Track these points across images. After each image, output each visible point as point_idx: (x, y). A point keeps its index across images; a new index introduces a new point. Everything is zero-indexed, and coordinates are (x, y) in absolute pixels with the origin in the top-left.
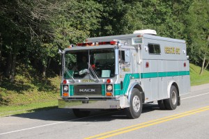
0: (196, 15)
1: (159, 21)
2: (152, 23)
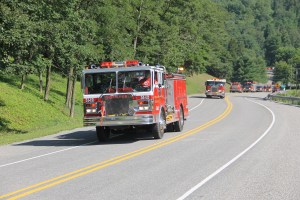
0: (115, 8)
1: (57, 15)
2: (46, 18)
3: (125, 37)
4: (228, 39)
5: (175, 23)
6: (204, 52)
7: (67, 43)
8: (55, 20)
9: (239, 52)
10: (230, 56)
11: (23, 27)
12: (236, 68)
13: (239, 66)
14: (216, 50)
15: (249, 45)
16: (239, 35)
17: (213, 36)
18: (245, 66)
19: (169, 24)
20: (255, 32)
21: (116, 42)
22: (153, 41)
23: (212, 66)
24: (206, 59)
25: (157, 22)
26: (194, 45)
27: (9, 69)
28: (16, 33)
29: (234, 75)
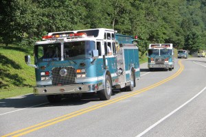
3: (106, 19)
4: (181, 19)
5: (142, 9)
6: (163, 29)
7: (64, 23)
8: (55, 7)
9: (189, 29)
10: (182, 32)
11: (33, 12)
12: (187, 40)
13: (189, 39)
14: (172, 27)
15: (196, 24)
16: (189, 16)
17: (170, 17)
18: (193, 39)
19: (137, 9)
20: (200, 14)
21: (100, 23)
22: (126, 22)
23: (169, 39)
24: (164, 34)
25: (129, 8)
26: (155, 24)
27: (24, 42)
28: (28, 17)
29: (185, 45)
